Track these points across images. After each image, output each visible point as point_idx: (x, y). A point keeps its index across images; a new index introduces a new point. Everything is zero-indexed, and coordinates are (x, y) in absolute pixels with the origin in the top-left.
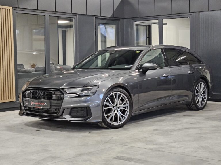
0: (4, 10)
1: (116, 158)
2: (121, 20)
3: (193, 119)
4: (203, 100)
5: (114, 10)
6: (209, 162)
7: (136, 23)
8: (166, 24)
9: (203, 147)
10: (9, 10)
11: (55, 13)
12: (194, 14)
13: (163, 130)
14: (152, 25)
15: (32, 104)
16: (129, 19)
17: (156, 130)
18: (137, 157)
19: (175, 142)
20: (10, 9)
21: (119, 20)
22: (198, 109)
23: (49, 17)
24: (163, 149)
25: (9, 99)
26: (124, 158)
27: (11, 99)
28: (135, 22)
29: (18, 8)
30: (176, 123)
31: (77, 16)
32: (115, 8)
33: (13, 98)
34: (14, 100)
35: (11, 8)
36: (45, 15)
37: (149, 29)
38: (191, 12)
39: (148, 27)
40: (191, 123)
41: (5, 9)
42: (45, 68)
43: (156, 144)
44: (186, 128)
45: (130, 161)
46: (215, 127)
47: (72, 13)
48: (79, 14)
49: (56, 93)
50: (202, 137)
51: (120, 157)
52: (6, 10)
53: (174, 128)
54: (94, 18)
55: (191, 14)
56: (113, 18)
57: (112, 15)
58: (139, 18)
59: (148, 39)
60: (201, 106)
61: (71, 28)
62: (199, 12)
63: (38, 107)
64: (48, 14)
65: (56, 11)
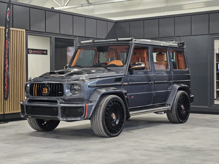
0: (19, 32)
11: (59, 35)
12: (179, 38)
20: (23, 32)
31: (78, 38)
32: (109, 31)
36: (50, 37)
38: (175, 36)
48: (79, 37)
52: (21, 32)
55: (176, 38)
57: (106, 37)
64: (54, 36)
65: (60, 33)
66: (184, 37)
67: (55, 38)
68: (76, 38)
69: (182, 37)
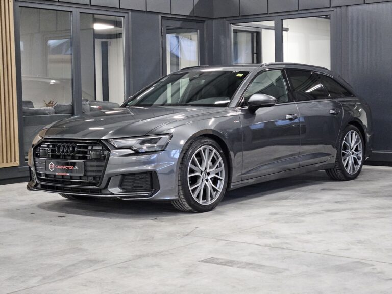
1: (206, 261)
2: (208, 22)
3: (339, 194)
4: (356, 163)
5: (195, 3)
6: (372, 265)
7: (233, 27)
8: (287, 30)
9: (360, 242)
10: (6, 1)
11: (89, 7)
12: (339, 9)
13: (286, 214)
14: (263, 30)
15: (52, 169)
16: (222, 21)
17: (276, 214)
18: (245, 259)
19: (309, 233)
21: (204, 21)
22: (347, 178)
23: (78, 15)
24: (289, 246)
25: (7, 162)
26: (220, 261)
27: (11, 162)
28: (233, 24)
30: (309, 201)
31: (130, 13)
33: (15, 161)
34: (17, 163)
36: (71, 12)
37: (257, 38)
38: (332, 6)
39: (255, 34)
40: (336, 202)
42: (73, 106)
43: (277, 237)
44: (329, 211)
45: (231, 266)
46: (378, 208)
47: (121, 7)
48: (132, 10)
49: (94, 148)
50: (358, 224)
51: (214, 259)
52: (2, 1)
53: (306, 210)
54: (160, 17)
55: (333, 9)
56: (195, 19)
57: (191, 13)
58: (240, 18)
59: (255, 55)
60: (351, 173)
61: (117, 38)
62: (347, 6)
63: (63, 174)
64: (77, 9)
65: (92, 4)
66: (349, 8)
67: (80, 13)
68: (128, 13)
69: (345, 7)
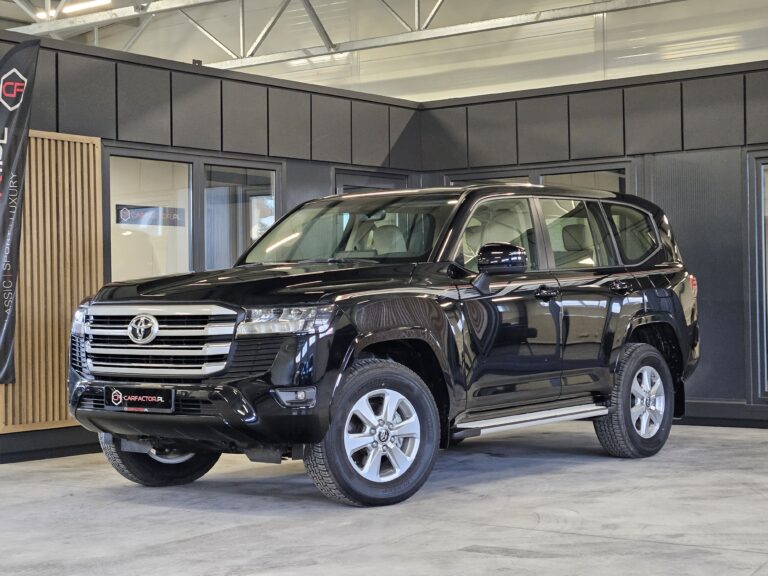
1: (469, 550)
2: (412, 177)
5: (392, 145)
6: (718, 554)
10: (91, 147)
11: (220, 155)
20: (94, 145)
21: (407, 176)
24: (587, 531)
26: (489, 549)
29: (117, 140)
31: (285, 164)
32: (394, 138)
35: (97, 141)
38: (627, 153)
41: (82, 144)
43: (565, 521)
45: (509, 556)
47: (270, 155)
48: (289, 159)
51: (478, 548)
52: (85, 146)
54: (333, 169)
56: (390, 172)
57: (384, 163)
58: (469, 171)
62: (654, 154)
64: (202, 158)
65: (224, 149)
66: (658, 157)
67: (205, 164)
68: (281, 164)
69: (650, 156)
